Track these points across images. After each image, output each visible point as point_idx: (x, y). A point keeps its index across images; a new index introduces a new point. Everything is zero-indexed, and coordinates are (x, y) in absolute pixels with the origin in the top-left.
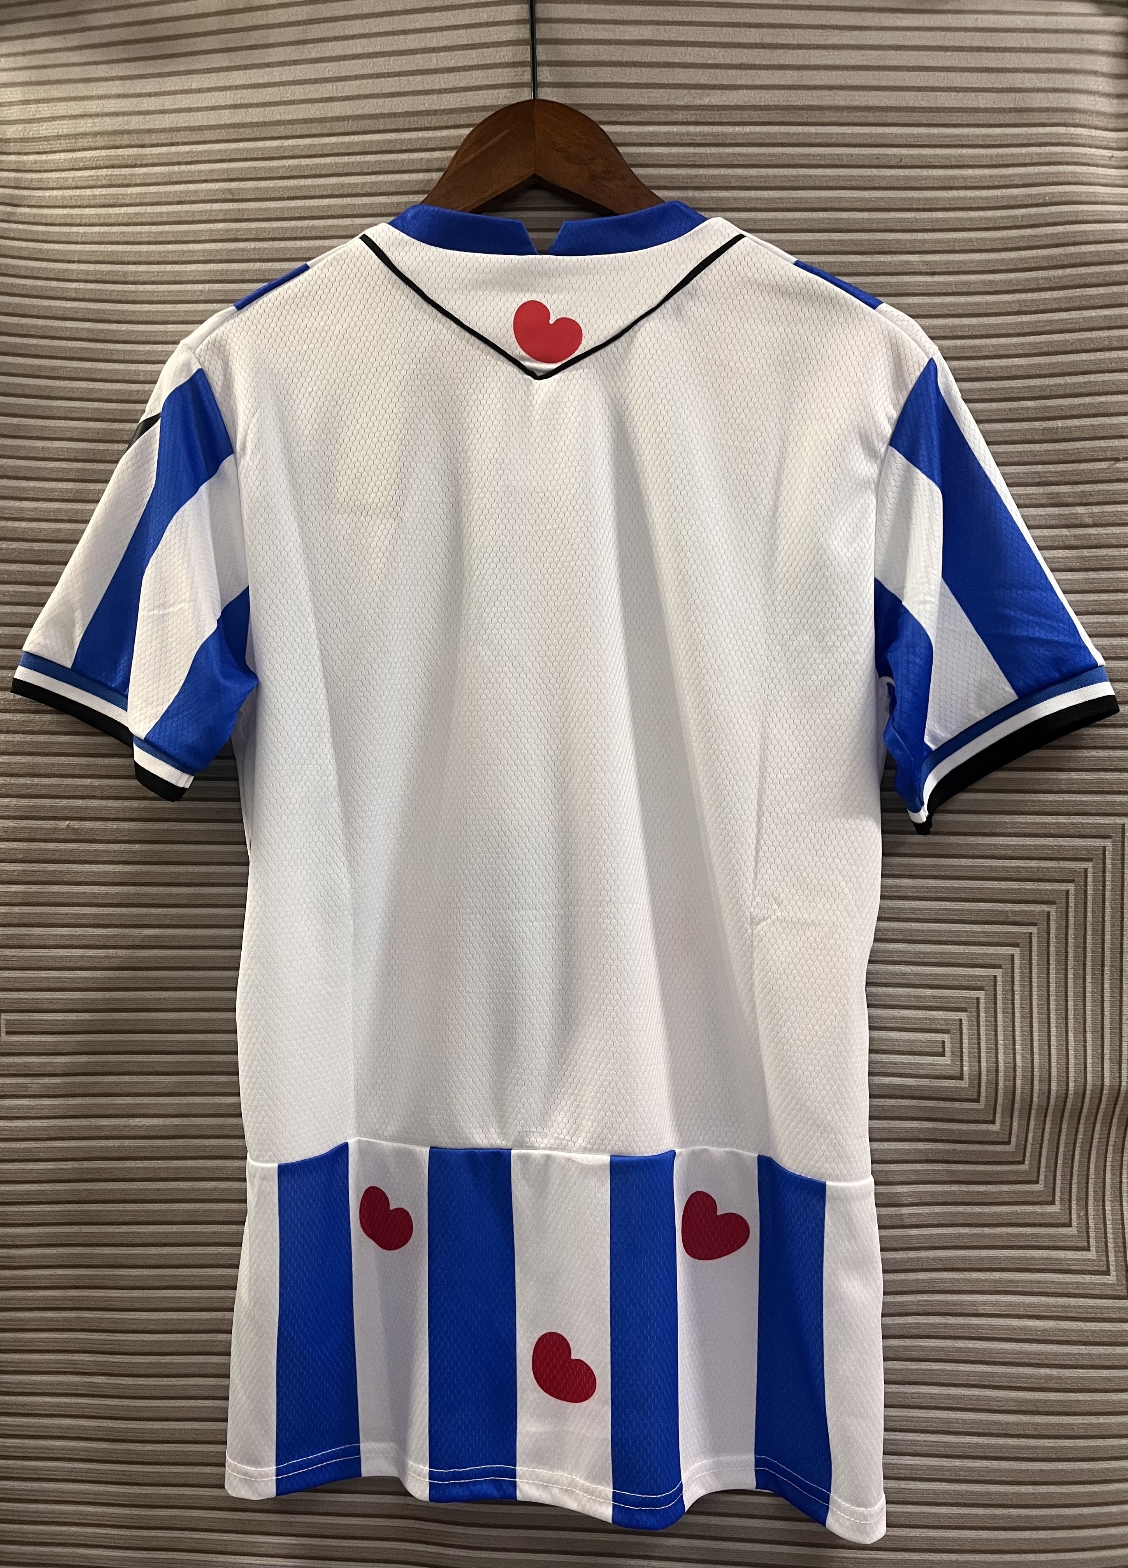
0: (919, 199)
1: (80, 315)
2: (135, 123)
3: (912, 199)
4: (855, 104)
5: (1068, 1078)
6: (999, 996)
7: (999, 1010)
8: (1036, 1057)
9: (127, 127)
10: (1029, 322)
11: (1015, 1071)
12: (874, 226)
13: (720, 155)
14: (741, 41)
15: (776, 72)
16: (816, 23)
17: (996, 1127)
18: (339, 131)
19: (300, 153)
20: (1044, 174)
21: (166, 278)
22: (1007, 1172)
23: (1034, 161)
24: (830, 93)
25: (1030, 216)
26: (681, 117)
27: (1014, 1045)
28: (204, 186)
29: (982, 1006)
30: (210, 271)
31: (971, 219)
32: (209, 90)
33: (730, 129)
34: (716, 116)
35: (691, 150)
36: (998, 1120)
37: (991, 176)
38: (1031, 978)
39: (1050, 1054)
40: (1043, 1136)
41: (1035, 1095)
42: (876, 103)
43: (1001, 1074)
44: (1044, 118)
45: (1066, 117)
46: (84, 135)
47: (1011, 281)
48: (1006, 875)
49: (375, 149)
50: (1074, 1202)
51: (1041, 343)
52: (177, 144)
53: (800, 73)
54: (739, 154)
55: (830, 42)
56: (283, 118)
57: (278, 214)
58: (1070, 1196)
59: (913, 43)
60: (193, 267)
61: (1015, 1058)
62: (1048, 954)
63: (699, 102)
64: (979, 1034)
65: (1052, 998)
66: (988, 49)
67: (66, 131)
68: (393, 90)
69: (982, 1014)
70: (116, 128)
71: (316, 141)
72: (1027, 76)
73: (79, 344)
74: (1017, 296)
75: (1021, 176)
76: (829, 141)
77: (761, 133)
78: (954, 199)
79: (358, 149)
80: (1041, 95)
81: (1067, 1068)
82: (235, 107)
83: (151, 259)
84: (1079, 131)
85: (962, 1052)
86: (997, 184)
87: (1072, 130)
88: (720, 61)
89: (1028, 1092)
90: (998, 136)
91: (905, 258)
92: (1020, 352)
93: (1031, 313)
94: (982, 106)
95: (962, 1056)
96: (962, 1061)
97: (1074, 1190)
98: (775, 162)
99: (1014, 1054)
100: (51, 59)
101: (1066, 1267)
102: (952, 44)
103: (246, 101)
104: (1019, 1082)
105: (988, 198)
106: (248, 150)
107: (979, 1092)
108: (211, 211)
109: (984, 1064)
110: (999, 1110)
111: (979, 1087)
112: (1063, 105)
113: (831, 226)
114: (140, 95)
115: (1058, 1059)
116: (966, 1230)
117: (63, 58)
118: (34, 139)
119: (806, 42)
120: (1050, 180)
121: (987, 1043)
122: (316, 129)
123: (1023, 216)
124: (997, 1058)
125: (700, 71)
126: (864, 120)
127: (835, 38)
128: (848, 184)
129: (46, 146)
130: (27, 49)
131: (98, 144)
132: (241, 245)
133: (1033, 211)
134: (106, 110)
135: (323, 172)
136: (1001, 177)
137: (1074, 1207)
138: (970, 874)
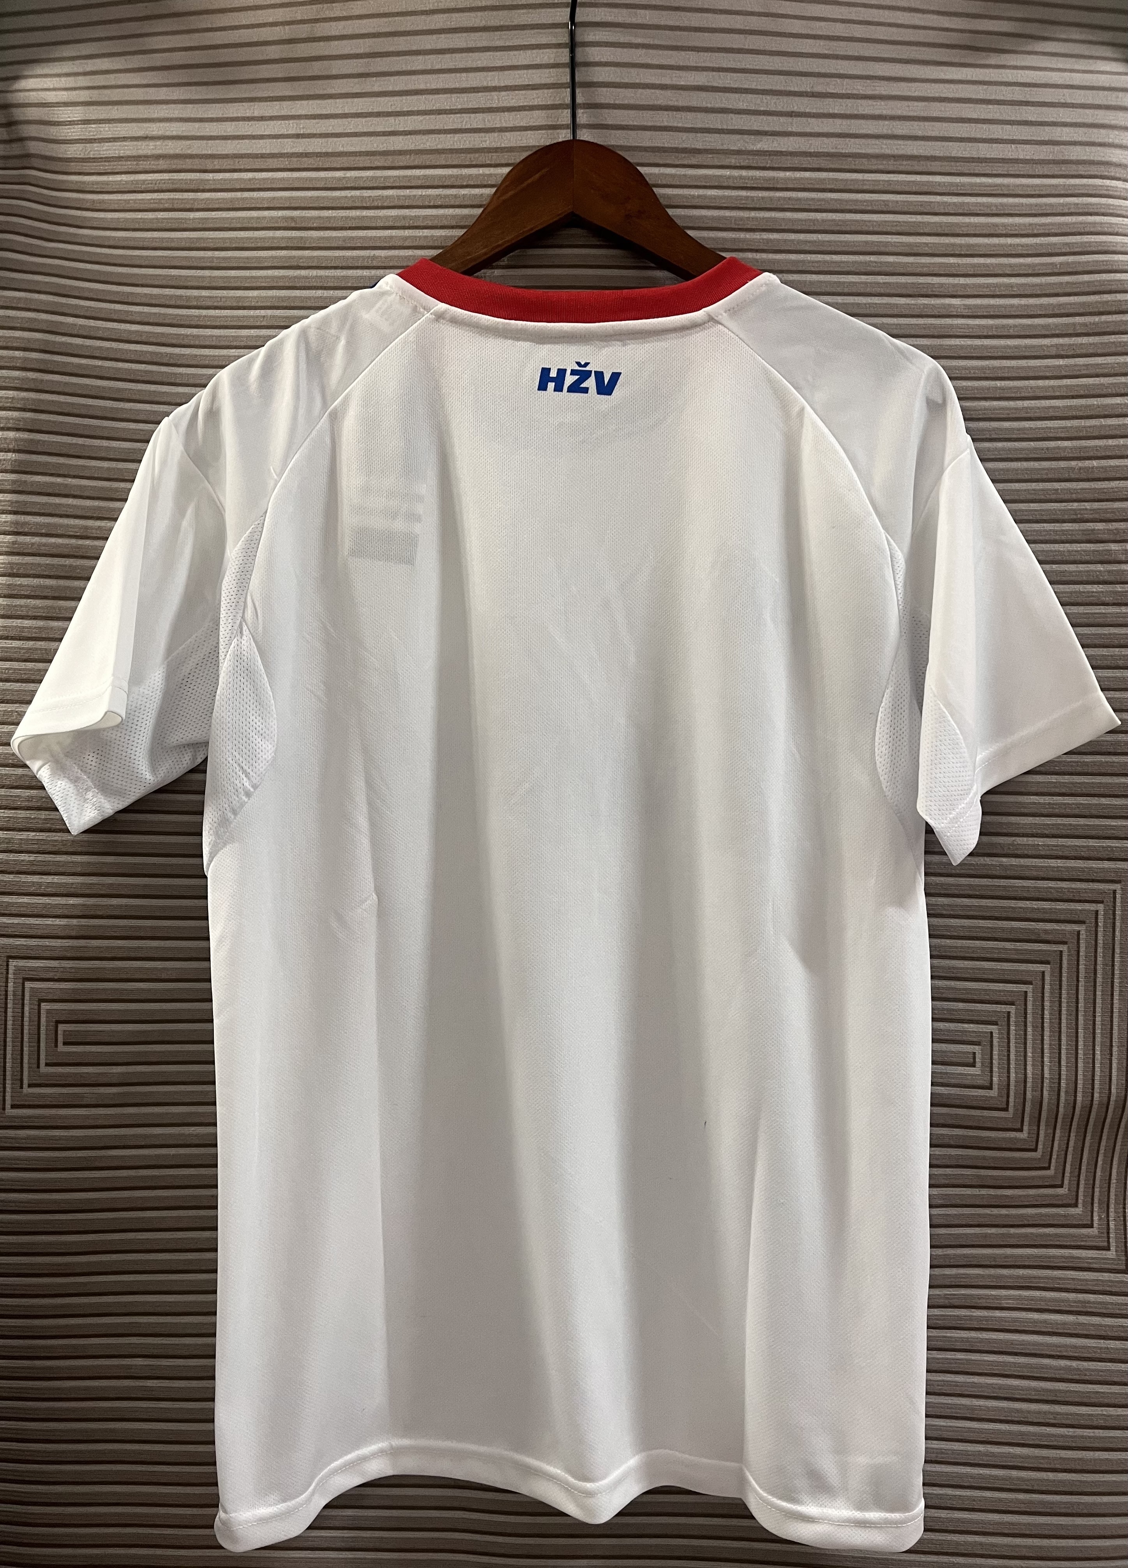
0: (961, 246)
1: (144, 339)
2: (197, 147)
3: (953, 245)
4: (901, 152)
5: (1093, 1089)
6: (1029, 1011)
7: (1029, 1024)
8: (1063, 1068)
9: (189, 152)
10: (1066, 366)
11: (1042, 1082)
12: (918, 270)
13: (771, 199)
14: (792, 89)
15: (825, 120)
16: (864, 73)
17: (1024, 1135)
18: (401, 164)
19: (362, 185)
20: (1081, 223)
21: (228, 304)
22: (1033, 1178)
23: (1073, 210)
24: (877, 142)
25: (1068, 263)
26: (733, 161)
27: (1043, 1057)
28: (266, 213)
29: (1012, 1019)
30: (272, 297)
31: (1010, 265)
32: (272, 118)
33: (781, 174)
34: (768, 162)
35: (743, 193)
36: (1026, 1128)
37: (1030, 225)
38: (1060, 994)
39: (1077, 1067)
40: (1068, 1144)
41: (1062, 1105)
42: (922, 152)
43: (1029, 1085)
44: (1081, 170)
45: (1102, 171)
46: (146, 157)
47: (1049, 325)
48: (1037, 895)
49: (436, 183)
50: (1096, 1205)
51: (1078, 386)
52: (240, 171)
53: (848, 122)
54: (789, 199)
55: (877, 92)
56: (345, 150)
57: (340, 243)
58: (1093, 1199)
59: (957, 96)
60: (255, 293)
61: (1043, 1070)
62: (1078, 972)
63: (751, 147)
64: (1009, 1047)
65: (1081, 1014)
66: (1027, 103)
67: (128, 153)
68: (455, 126)
69: (1012, 1028)
70: (178, 151)
71: (379, 173)
72: (1066, 130)
73: (142, 367)
74: (1056, 341)
75: (1060, 224)
76: (876, 188)
77: (811, 179)
78: (995, 245)
79: (419, 183)
80: (1078, 148)
81: (1093, 1080)
82: (298, 136)
83: (214, 284)
84: (1114, 183)
85: (991, 1063)
86: (1035, 232)
87: (1108, 182)
88: (772, 108)
89: (1055, 1102)
90: (1037, 186)
91: (947, 301)
92: (1058, 394)
93: (1068, 357)
94: (1021, 157)
95: (991, 1068)
96: (991, 1071)
97: (1097, 1194)
98: (824, 207)
99: (1043, 1066)
100: (112, 79)
101: (1086, 1265)
102: (993, 97)
103: (309, 131)
104: (1046, 1093)
105: (1027, 245)
106: (311, 179)
107: (1008, 1102)
108: (273, 238)
109: (1013, 1075)
110: (1026, 1119)
111: (1008, 1097)
112: (1100, 159)
113: (877, 269)
114: (201, 120)
115: (1084, 1071)
116: (993, 1230)
117: (124, 79)
118: (94, 160)
119: (855, 92)
120: (1087, 230)
121: (1016, 1056)
122: (379, 161)
123: (1061, 264)
124: (1025, 1069)
125: (753, 117)
126: (909, 169)
127: (883, 88)
128: (894, 230)
129: (108, 167)
130: (88, 69)
131: (160, 168)
132: (303, 273)
133: (1071, 259)
134: (168, 133)
135: (385, 204)
136: (1040, 225)
137: (1096, 1209)
138: (1004, 894)
